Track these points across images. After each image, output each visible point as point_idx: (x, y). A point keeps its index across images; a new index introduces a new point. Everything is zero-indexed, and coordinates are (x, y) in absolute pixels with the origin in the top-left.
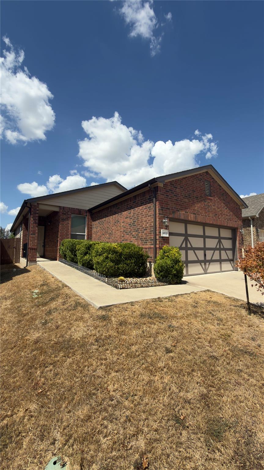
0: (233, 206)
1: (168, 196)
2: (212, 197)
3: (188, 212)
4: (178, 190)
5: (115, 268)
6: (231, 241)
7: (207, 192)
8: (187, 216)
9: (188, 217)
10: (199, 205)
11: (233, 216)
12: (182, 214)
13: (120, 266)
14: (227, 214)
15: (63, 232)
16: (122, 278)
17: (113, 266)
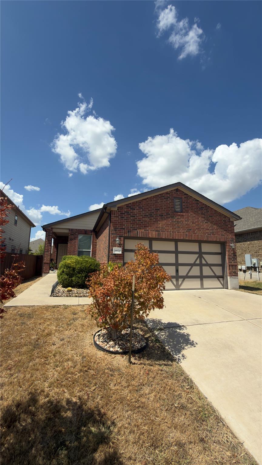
0: (218, 219)
1: (123, 217)
2: (184, 212)
3: (148, 230)
4: (135, 211)
5: (69, 280)
6: (220, 256)
7: (178, 209)
8: (147, 234)
9: (149, 235)
10: (164, 222)
11: (218, 230)
12: (140, 232)
13: (73, 278)
14: (208, 228)
15: (71, 249)
16: (70, 288)
17: (67, 278)
